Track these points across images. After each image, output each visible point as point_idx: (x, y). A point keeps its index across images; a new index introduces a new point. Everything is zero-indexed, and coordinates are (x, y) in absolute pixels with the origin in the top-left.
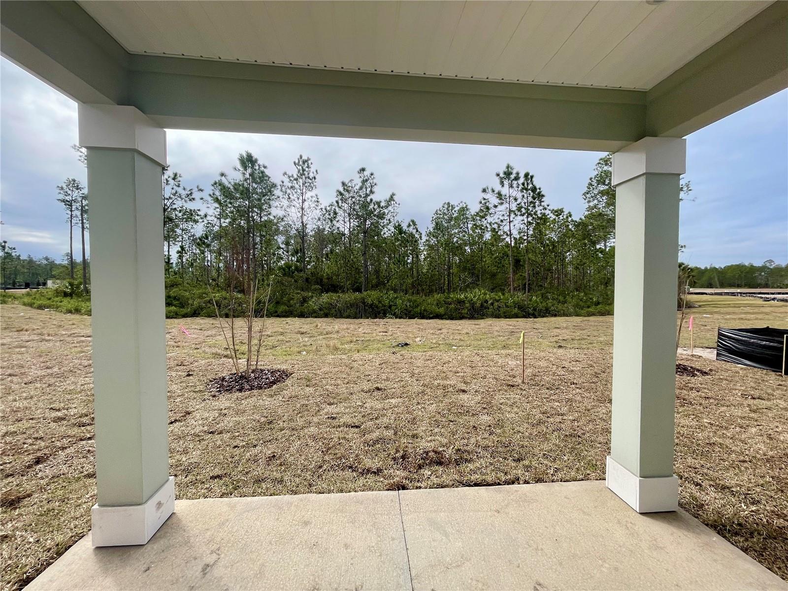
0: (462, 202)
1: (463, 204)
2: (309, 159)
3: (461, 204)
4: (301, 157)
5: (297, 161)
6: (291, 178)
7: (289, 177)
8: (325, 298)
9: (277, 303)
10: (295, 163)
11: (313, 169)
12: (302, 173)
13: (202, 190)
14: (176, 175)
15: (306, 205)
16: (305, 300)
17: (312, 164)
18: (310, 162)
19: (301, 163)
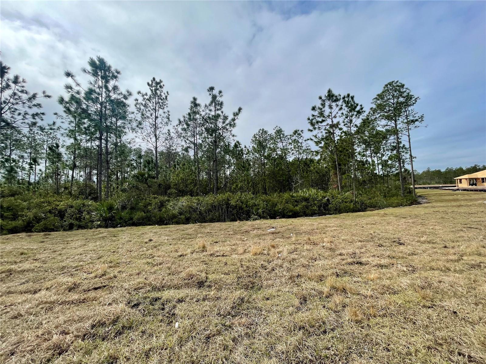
0: (277, 127)
1: (278, 128)
2: (161, 81)
3: (277, 128)
4: (154, 79)
5: (150, 83)
6: (145, 97)
7: (143, 96)
8: (184, 202)
9: (132, 208)
10: (148, 84)
11: (165, 90)
12: (155, 94)
13: (49, 97)
14: (16, 78)
15: (159, 120)
16: (162, 205)
17: (163, 85)
18: (162, 84)
19: (154, 84)
